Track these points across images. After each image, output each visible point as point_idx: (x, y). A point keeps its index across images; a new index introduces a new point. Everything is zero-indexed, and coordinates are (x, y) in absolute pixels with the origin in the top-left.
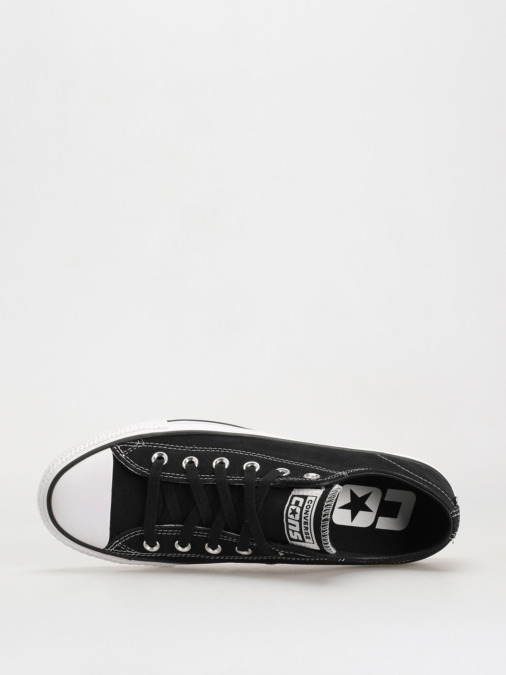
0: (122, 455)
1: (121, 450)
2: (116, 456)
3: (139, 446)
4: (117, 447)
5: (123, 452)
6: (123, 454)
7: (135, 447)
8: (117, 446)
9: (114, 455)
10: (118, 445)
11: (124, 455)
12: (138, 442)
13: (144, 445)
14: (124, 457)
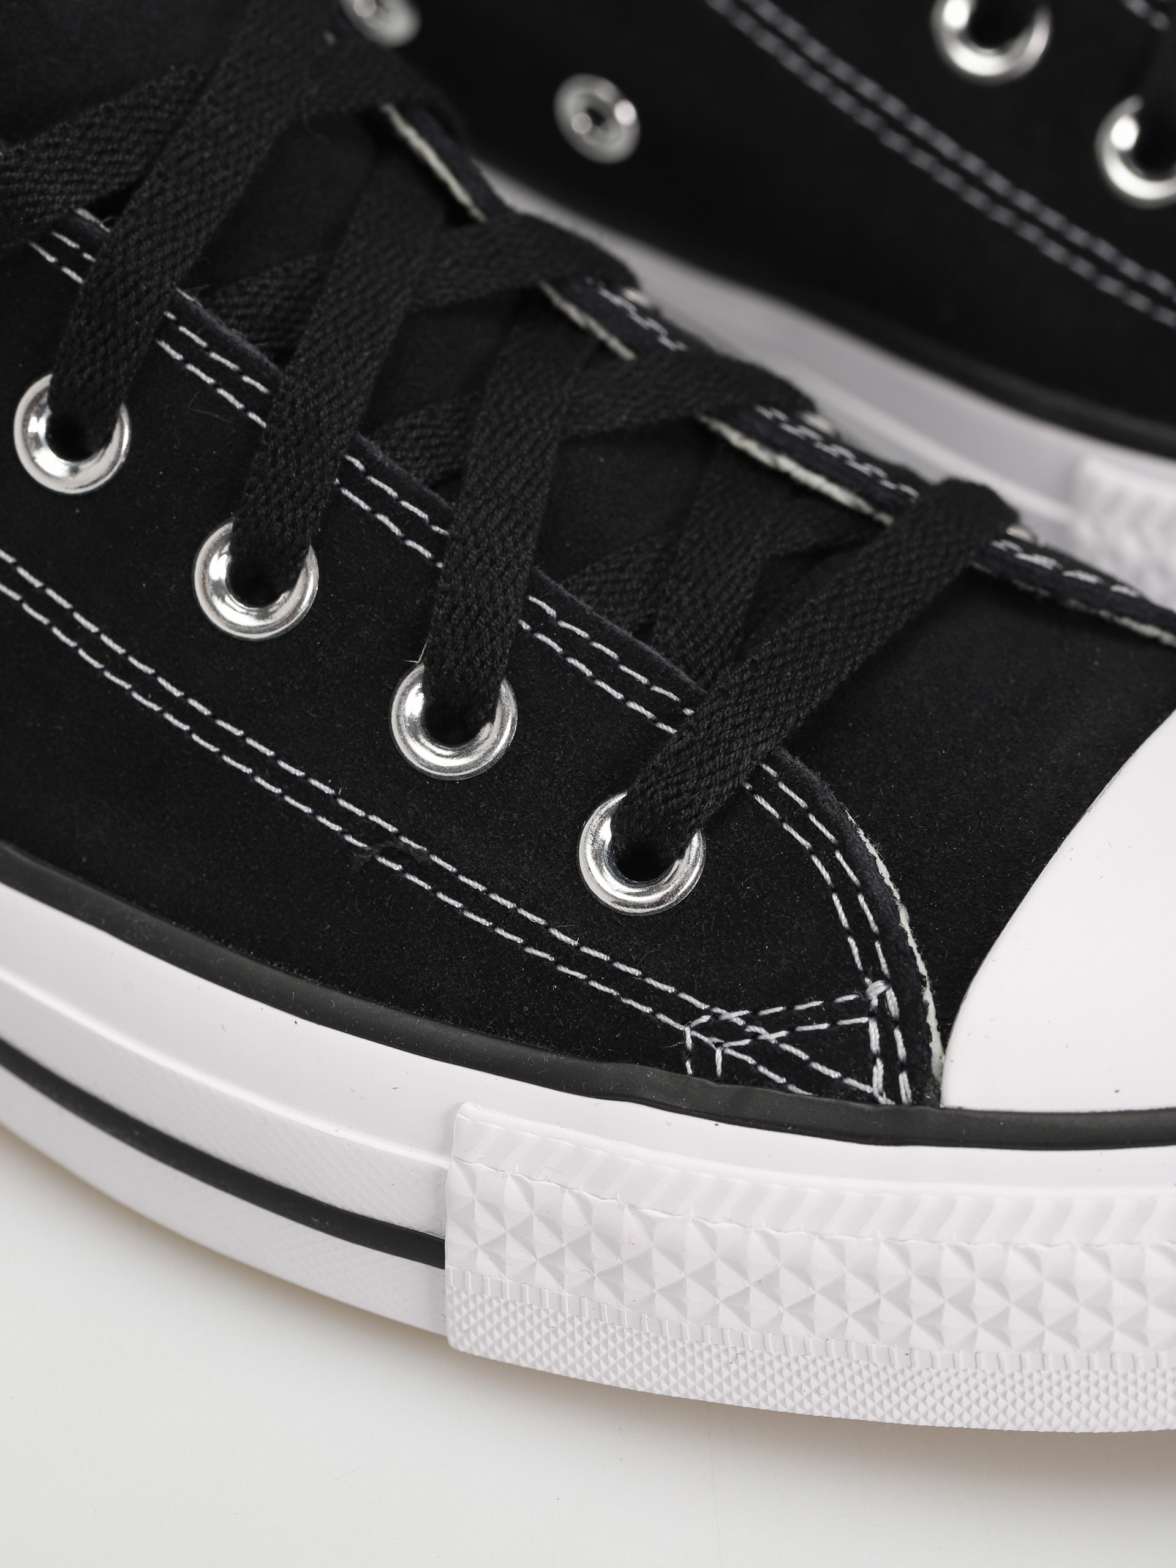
0: (882, 997)
1: (875, 1045)
2: (932, 1020)
3: (735, 1017)
4: (891, 1087)
5: (867, 1025)
6: (875, 1002)
7: (771, 1024)
8: (883, 1100)
9: (936, 1035)
10: (871, 1099)
11: (876, 988)
12: (724, 1055)
13: (700, 1013)
14: (877, 976)
